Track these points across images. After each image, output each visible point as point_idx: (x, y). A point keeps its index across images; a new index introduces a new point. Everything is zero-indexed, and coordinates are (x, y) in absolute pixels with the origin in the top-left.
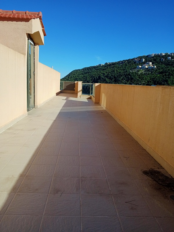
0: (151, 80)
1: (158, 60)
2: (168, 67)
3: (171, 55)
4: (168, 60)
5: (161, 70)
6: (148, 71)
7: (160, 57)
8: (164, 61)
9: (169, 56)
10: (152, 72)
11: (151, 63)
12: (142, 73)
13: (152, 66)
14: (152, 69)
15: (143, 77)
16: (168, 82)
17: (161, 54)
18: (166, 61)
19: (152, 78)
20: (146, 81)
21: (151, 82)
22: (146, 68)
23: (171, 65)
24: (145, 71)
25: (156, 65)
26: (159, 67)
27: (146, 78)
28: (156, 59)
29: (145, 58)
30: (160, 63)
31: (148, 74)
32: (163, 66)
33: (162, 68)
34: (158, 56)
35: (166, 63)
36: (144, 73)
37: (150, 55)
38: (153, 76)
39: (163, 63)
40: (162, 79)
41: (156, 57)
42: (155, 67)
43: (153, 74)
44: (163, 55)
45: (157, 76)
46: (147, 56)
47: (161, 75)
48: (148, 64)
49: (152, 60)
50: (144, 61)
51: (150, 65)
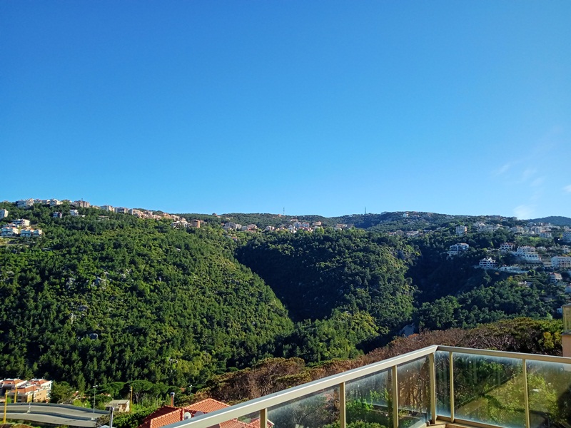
0: (32, 265)
1: (46, 215)
2: (73, 234)
3: (77, 206)
4: (73, 217)
5: (56, 241)
6: (21, 241)
7: (51, 209)
8: (63, 219)
9: (73, 207)
10: (31, 245)
11: (27, 222)
12: (5, 247)
13: (32, 231)
14: (33, 237)
15: (8, 259)
16: (78, 270)
17: (52, 201)
18: (67, 218)
19: (34, 261)
20: (18, 269)
21: (30, 270)
22: (14, 234)
23: (81, 229)
24: (12, 242)
25: (42, 227)
26: (52, 232)
27: (15, 261)
28: (39, 213)
29: (9, 207)
30: (53, 224)
31: (23, 250)
32: (61, 230)
33: (58, 236)
34: (44, 206)
35: (68, 224)
36: (10, 248)
37: (23, 203)
38: (37, 256)
39: (60, 224)
40: (61, 262)
41: (39, 207)
42: (40, 232)
43: (35, 251)
44: (58, 203)
45: (46, 256)
46: (16, 204)
47: (57, 252)
48: (20, 223)
49: (28, 215)
50: (6, 215)
51: (25, 227)
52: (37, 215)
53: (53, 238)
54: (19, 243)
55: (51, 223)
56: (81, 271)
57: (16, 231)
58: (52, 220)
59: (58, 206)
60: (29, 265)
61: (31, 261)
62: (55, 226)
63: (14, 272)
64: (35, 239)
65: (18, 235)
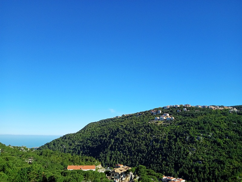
0: (172, 131)
1: (175, 111)
2: (186, 118)
3: (186, 106)
4: (185, 111)
5: (180, 121)
6: (167, 122)
7: (176, 109)
8: (181, 112)
9: (184, 107)
10: (171, 123)
11: (168, 115)
12: (162, 124)
13: (170, 118)
14: (171, 120)
15: (163, 129)
16: (190, 133)
17: (176, 106)
18: (182, 112)
19: (173, 129)
20: (167, 133)
21: (172, 134)
22: (164, 119)
23: (189, 116)
24: (164, 122)
25: (174, 116)
26: (178, 118)
27: (166, 130)
28: (172, 110)
29: (161, 109)
30: (178, 114)
31: (168, 125)
32: (181, 117)
33: (180, 119)
34: (173, 108)
35: (183, 114)
36: (163, 125)
37: (166, 107)
38: (173, 128)
39: (180, 115)
40: (183, 130)
41: (172, 108)
42: (173, 118)
43: (173, 126)
44: (178, 106)
45: (177, 127)
46: (163, 108)
47: (181, 126)
48: (166, 115)
49: (168, 112)
50: (161, 112)
51: (167, 117)
52: (171, 111)
53: (178, 120)
54: (166, 123)
55: (177, 114)
56: (191, 134)
57: (165, 118)
58: (177, 113)
59: (179, 107)
60: (171, 131)
61: (171, 129)
62: (178, 115)
63: (166, 134)
64: (172, 121)
65: (166, 120)
